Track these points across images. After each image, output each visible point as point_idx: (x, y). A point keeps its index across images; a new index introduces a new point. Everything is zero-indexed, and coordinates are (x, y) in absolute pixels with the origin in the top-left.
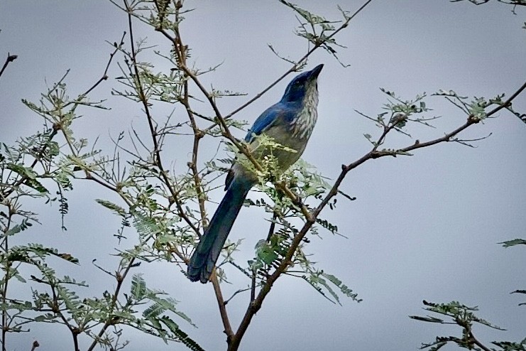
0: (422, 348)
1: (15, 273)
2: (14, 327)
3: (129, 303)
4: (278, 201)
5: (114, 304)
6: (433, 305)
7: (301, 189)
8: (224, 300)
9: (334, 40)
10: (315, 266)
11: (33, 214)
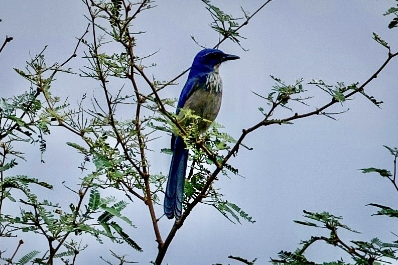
0: (301, 244)
1: (8, 194)
2: (6, 234)
3: (88, 212)
4: (197, 152)
5: (77, 213)
6: (310, 213)
7: (213, 143)
8: (157, 218)
9: (238, 33)
10: (221, 198)
11: (21, 153)
